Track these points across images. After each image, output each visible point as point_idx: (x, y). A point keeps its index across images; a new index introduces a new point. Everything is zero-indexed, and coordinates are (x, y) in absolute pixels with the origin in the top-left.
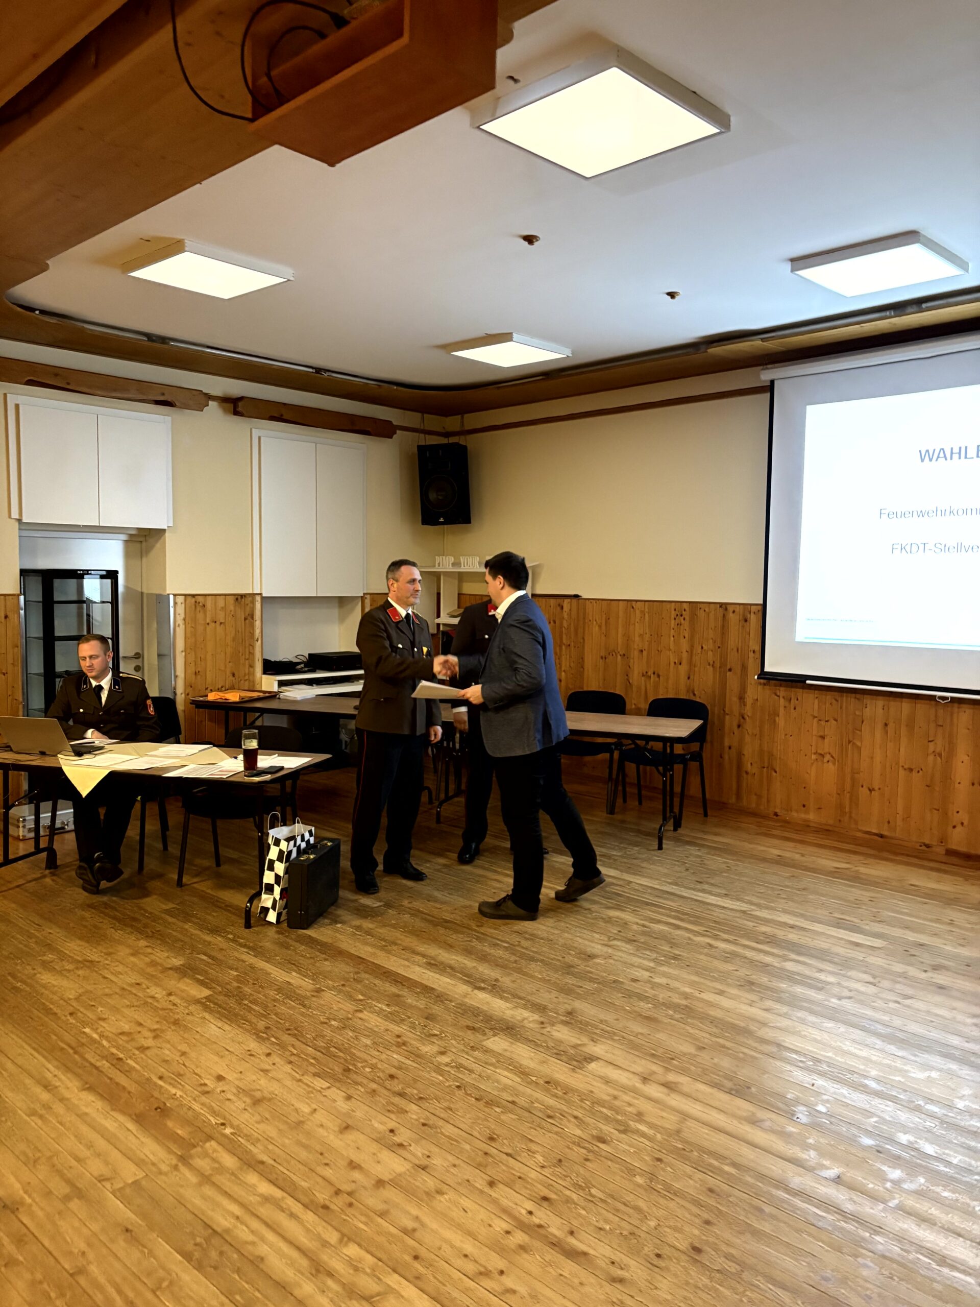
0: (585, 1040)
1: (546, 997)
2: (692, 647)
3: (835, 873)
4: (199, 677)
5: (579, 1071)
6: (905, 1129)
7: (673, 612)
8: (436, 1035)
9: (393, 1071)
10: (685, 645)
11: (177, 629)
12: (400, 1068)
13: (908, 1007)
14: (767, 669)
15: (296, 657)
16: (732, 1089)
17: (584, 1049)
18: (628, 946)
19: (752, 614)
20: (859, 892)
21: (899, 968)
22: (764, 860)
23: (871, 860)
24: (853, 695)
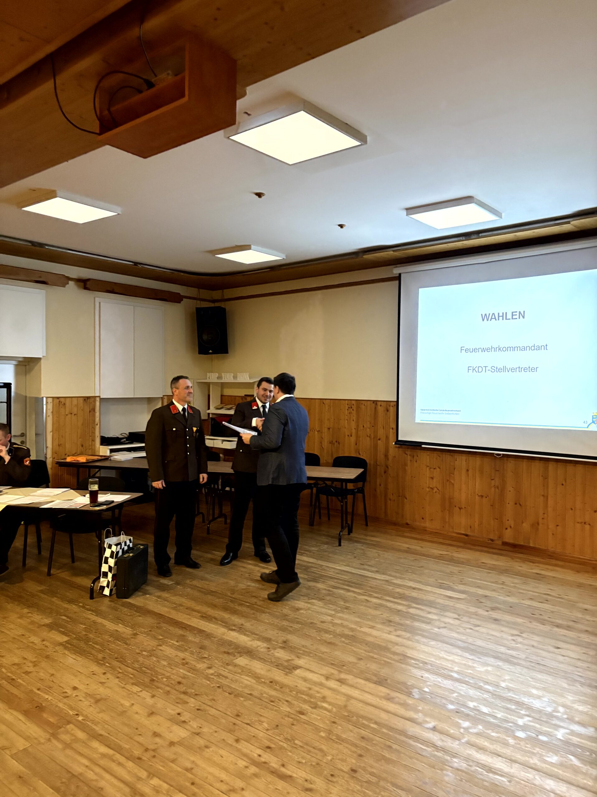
0: (293, 657)
1: (272, 633)
2: (358, 426)
3: (440, 558)
4: (61, 447)
5: (290, 675)
6: (472, 699)
7: (347, 406)
8: (206, 658)
9: (180, 679)
10: (353, 425)
11: (48, 418)
12: (184, 678)
13: (477, 631)
14: (400, 439)
15: (121, 434)
16: (377, 681)
17: (293, 662)
18: (320, 603)
19: (391, 407)
20: (453, 567)
21: (472, 609)
22: (399, 550)
23: (460, 549)
24: (449, 453)
